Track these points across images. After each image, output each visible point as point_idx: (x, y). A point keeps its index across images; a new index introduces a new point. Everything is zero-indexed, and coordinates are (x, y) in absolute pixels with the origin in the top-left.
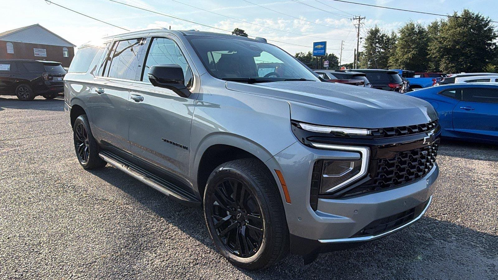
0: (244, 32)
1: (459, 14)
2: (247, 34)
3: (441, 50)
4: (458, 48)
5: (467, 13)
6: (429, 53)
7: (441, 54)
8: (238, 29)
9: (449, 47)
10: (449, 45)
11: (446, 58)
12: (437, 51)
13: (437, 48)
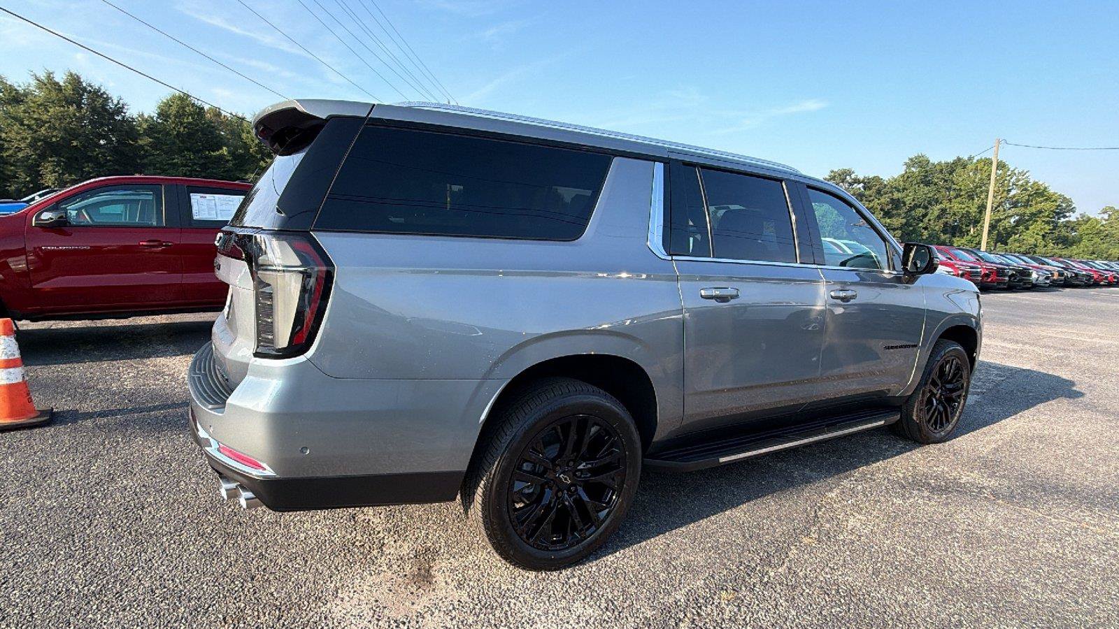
1: (60, 78)
3: (39, 144)
4: (77, 145)
5: (75, 81)
6: (6, 146)
7: (38, 152)
9: (54, 140)
10: (56, 136)
11: (54, 161)
12: (30, 145)
13: (27, 138)
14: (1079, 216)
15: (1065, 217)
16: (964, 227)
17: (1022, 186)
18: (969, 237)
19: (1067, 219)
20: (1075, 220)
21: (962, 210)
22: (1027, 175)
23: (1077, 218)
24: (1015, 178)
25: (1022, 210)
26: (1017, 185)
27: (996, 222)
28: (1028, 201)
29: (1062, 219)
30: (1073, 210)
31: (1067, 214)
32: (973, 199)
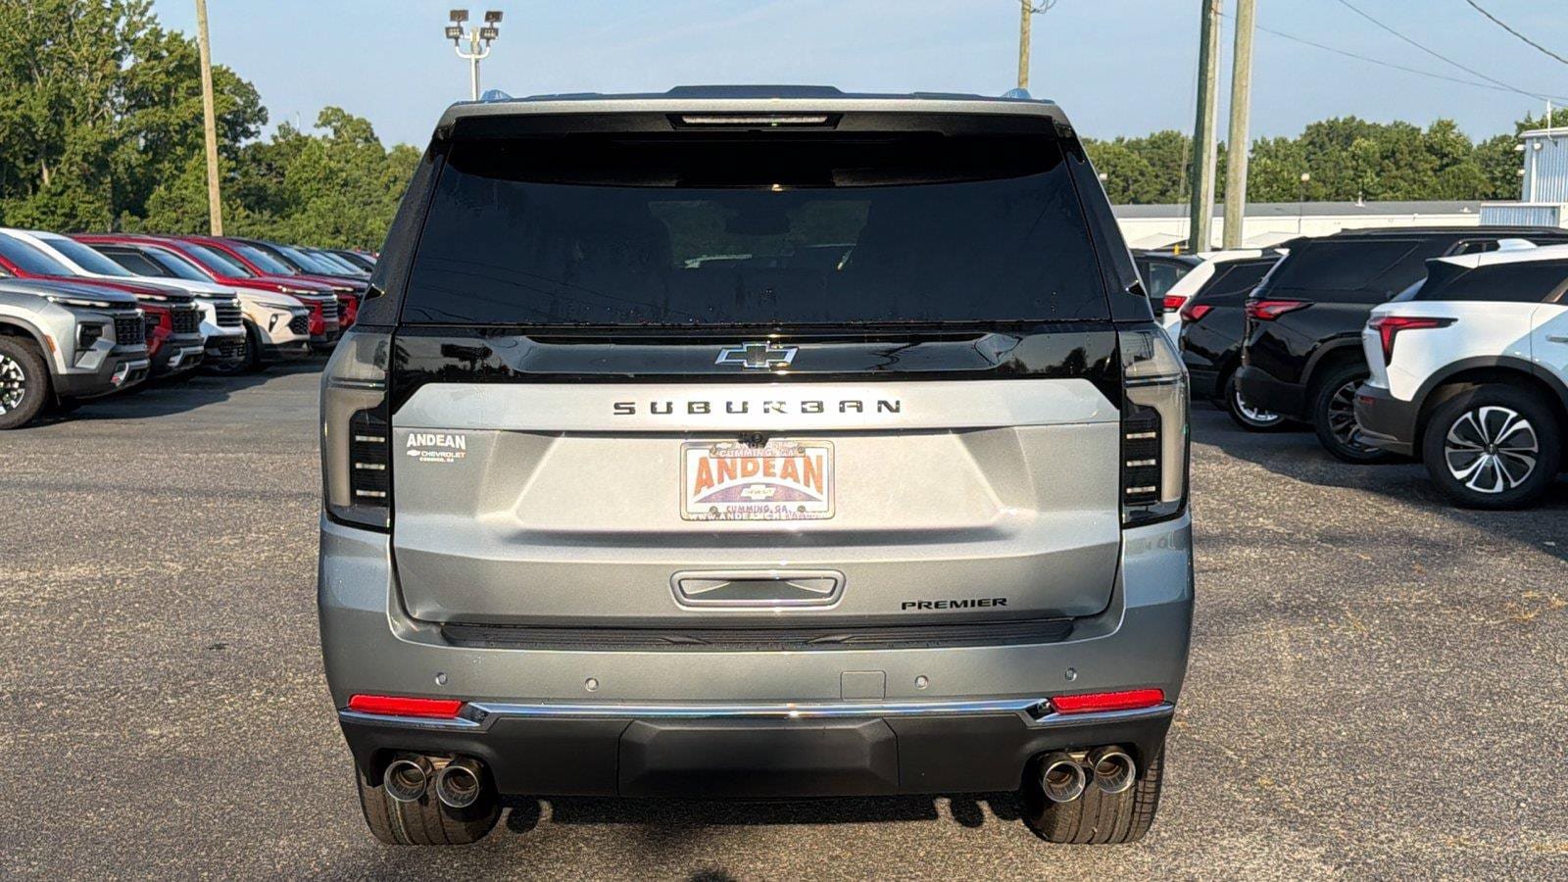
14: (277, 133)
15: (248, 134)
16: (20, 163)
17: (146, 42)
18: (41, 198)
19: (252, 141)
20: (272, 143)
21: (9, 112)
22: (150, 13)
23: (275, 138)
24: (123, 21)
25: (156, 115)
26: (133, 42)
27: (104, 150)
28: (167, 88)
29: (243, 139)
30: (261, 116)
31: (252, 127)
32: (30, 79)
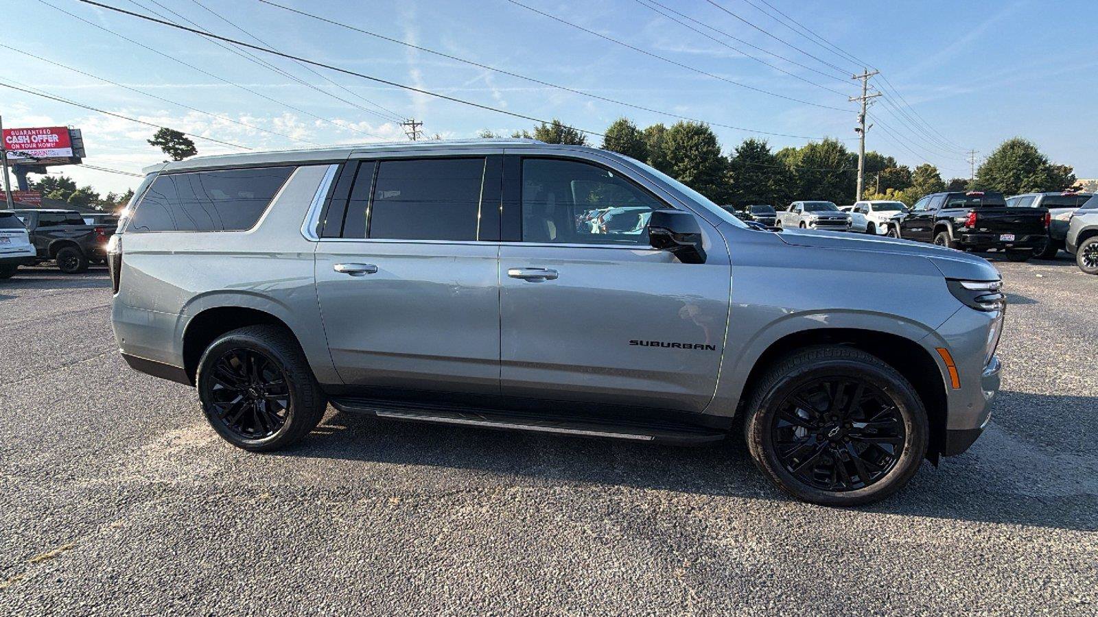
0: (184, 137)
2: (191, 141)
8: (167, 129)
